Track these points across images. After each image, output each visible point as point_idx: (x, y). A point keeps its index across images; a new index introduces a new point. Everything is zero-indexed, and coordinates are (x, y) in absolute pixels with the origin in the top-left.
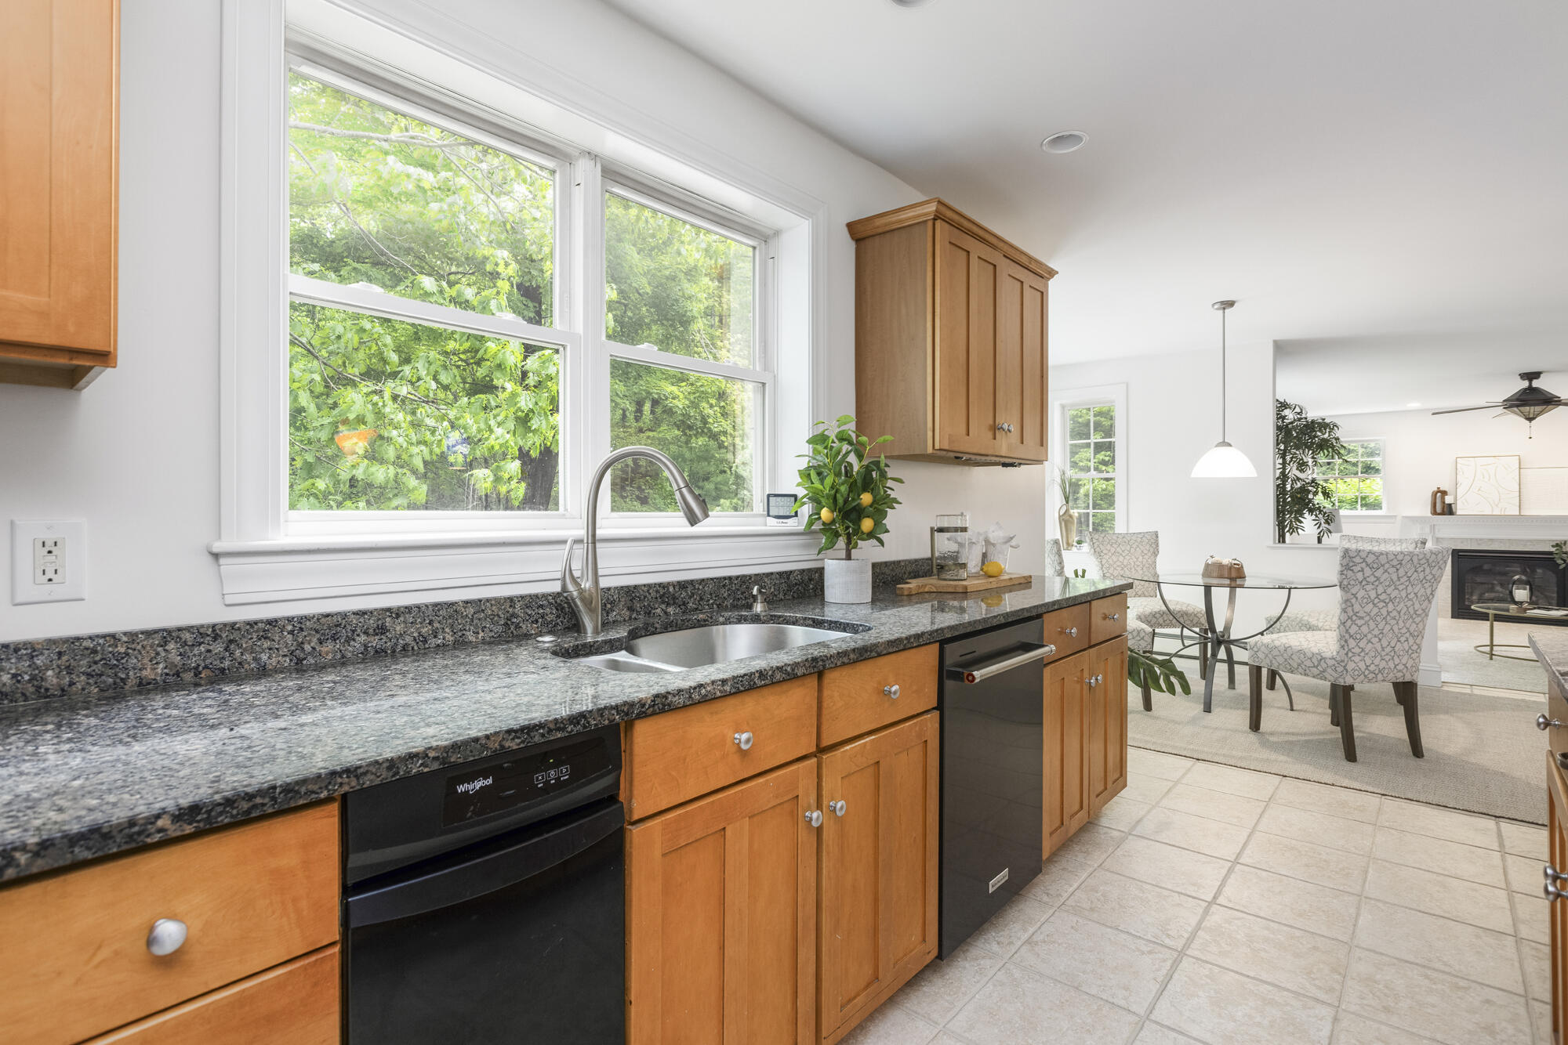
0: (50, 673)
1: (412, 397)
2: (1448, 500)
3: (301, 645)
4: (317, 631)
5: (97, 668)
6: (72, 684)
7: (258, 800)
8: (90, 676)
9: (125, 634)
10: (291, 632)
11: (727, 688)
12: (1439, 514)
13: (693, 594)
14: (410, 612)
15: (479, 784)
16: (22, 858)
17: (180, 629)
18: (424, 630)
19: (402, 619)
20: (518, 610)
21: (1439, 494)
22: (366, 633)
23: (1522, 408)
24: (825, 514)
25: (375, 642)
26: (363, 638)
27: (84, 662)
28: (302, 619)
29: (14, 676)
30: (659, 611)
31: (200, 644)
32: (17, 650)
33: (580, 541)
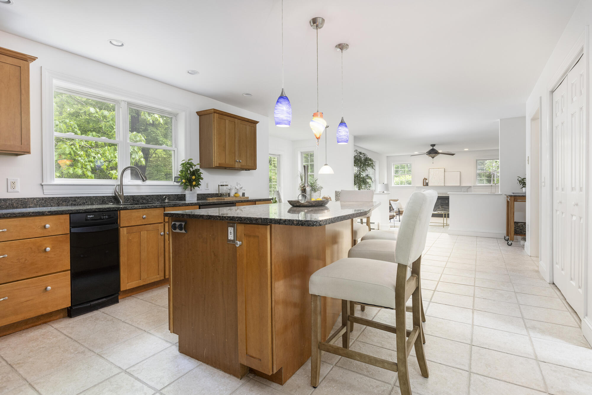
0: (14, 204)
1: (85, 146)
2: (427, 181)
3: (59, 202)
4: (62, 200)
5: (22, 204)
6: (18, 206)
7: (58, 212)
8: (21, 205)
9: (27, 198)
10: (57, 200)
11: (140, 207)
12: (425, 186)
13: (150, 198)
14: (81, 198)
15: (91, 216)
16: (31, 213)
17: (36, 198)
18: (84, 201)
19: (79, 199)
20: (105, 199)
21: (425, 180)
22: (72, 201)
23: (430, 155)
24: (184, 181)
25: (74, 203)
26: (71, 202)
27: (20, 202)
28: (59, 198)
29: (9, 204)
30: (141, 201)
31: (40, 201)
32: (9, 200)
33: (119, 185)
